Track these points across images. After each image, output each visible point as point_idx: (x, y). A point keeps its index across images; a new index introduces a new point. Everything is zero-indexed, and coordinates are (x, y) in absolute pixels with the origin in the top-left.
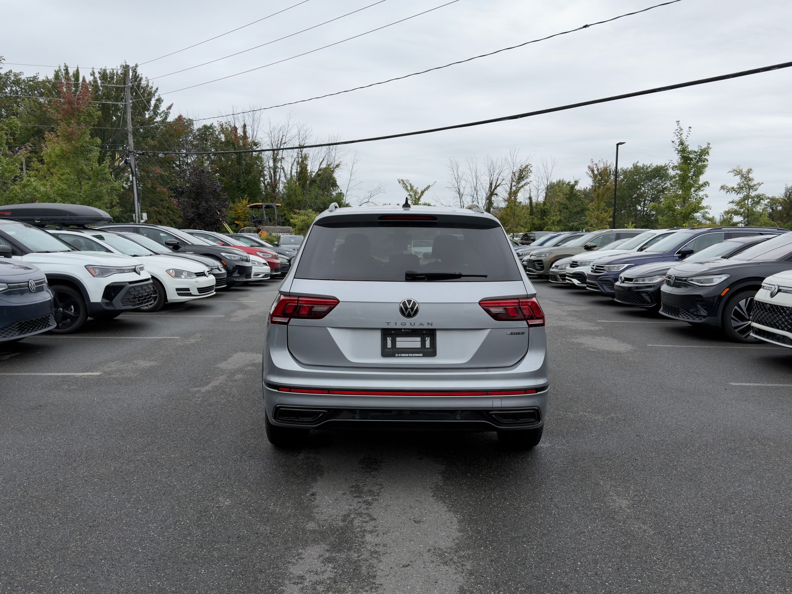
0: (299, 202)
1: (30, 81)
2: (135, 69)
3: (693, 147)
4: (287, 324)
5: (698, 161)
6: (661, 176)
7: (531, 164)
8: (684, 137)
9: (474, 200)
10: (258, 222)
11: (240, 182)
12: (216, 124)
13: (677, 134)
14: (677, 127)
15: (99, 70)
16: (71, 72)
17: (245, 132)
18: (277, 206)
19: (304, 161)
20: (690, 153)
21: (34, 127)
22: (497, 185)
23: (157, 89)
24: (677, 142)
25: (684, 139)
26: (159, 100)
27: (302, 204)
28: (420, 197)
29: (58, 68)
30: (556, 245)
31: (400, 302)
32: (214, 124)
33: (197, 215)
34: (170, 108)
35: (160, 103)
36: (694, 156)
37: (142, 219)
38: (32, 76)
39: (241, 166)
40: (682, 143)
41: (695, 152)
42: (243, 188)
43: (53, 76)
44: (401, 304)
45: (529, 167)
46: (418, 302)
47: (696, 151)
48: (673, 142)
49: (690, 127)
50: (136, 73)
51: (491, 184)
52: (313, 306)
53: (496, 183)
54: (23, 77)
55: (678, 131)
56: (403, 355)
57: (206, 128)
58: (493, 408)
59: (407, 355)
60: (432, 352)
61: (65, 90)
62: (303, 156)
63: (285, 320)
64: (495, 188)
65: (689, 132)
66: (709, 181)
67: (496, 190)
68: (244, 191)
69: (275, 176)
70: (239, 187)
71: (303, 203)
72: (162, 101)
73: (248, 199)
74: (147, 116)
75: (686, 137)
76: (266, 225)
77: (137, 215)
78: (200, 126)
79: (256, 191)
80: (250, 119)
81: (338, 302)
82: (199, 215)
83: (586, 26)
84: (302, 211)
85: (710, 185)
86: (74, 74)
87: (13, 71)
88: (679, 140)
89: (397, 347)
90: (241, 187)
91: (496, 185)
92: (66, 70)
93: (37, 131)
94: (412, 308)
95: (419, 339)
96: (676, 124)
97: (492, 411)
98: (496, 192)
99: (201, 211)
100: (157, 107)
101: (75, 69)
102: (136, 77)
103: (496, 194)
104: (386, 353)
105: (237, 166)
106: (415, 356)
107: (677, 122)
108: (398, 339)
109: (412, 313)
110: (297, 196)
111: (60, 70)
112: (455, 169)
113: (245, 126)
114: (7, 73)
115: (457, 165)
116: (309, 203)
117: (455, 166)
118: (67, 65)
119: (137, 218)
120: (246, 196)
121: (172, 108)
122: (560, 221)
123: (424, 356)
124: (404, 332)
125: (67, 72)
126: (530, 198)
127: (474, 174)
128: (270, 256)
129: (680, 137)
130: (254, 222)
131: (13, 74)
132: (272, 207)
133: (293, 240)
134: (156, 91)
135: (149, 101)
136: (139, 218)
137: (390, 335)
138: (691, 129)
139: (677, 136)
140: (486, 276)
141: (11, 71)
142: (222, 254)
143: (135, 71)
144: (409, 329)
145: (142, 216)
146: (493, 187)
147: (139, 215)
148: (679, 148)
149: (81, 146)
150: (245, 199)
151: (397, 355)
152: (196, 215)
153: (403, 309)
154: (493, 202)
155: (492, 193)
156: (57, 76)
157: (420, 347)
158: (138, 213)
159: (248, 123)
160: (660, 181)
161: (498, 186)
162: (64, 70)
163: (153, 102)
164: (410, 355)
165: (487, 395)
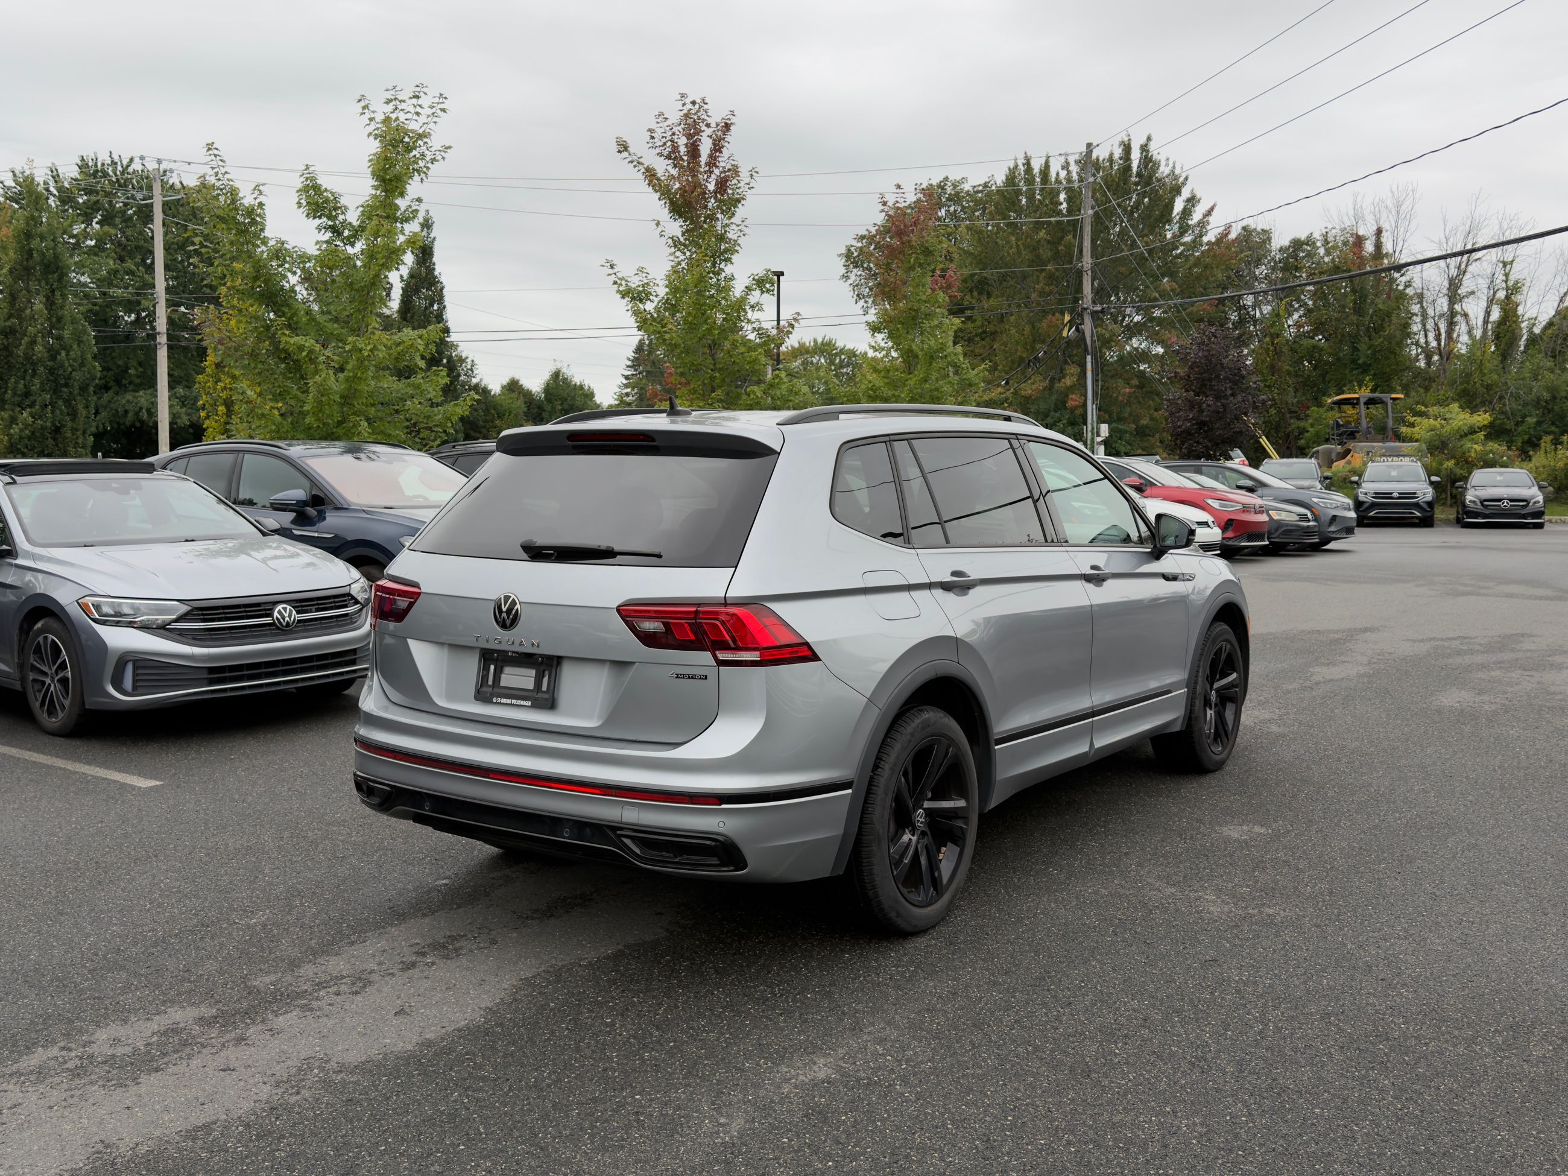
0: (1489, 387)
1: (978, 192)
2: (1146, 145)
10: (1348, 435)
11: (1358, 350)
12: (1317, 235)
15: (1077, 157)
16: (1037, 166)
17: (1378, 246)
18: (1392, 399)
19: (1513, 297)
21: (973, 275)
23: (1186, 179)
26: (1192, 201)
27: (1496, 393)
29: (1013, 162)
31: (491, 599)
32: (1314, 235)
33: (1197, 423)
34: (1209, 213)
35: (1193, 206)
37: (1098, 435)
38: (982, 182)
39: (1363, 317)
42: (1365, 362)
43: (1004, 178)
44: (496, 604)
46: (521, 600)
50: (1148, 151)
54: (967, 187)
56: (504, 701)
57: (1297, 244)
58: (622, 823)
59: (508, 701)
60: (550, 704)
61: (1024, 201)
62: (1510, 283)
68: (1365, 369)
69: (1449, 333)
70: (1354, 361)
71: (1498, 390)
72: (1199, 201)
73: (1371, 385)
74: (1169, 235)
76: (1367, 440)
77: (1090, 428)
78: (1286, 242)
79: (1393, 367)
80: (1390, 216)
82: (1202, 424)
84: (1434, 410)
86: (1041, 170)
87: (951, 178)
89: (502, 684)
90: (1360, 361)
92: (1028, 163)
93: (979, 281)
94: (509, 611)
95: (533, 672)
97: (621, 829)
99: (1205, 417)
100: (1186, 213)
101: (1043, 161)
102: (1147, 160)
104: (481, 694)
105: (1354, 318)
106: (521, 706)
108: (505, 671)
109: (508, 622)
110: (1485, 375)
111: (1016, 166)
113: (1379, 232)
114: (941, 182)
116: (1513, 389)
118: (1029, 155)
119: (1089, 434)
120: (1367, 378)
121: (1214, 213)
123: (533, 706)
124: (512, 656)
125: (1029, 169)
128: (1240, 507)
130: (1340, 435)
131: (949, 184)
132: (1381, 402)
133: (1394, 473)
134: (1184, 184)
135: (1170, 206)
136: (1093, 434)
137: (495, 661)
140: (659, 556)
141: (946, 179)
142: (1073, 503)
143: (1144, 148)
144: (517, 653)
145: (1098, 429)
147: (1093, 428)
149: (910, 309)
150: (1366, 385)
151: (495, 700)
152: (1194, 424)
153: (498, 612)
156: (1011, 178)
157: (531, 687)
158: (1092, 425)
159: (1385, 226)
162: (1024, 165)
163: (1179, 205)
164: (514, 702)
165: (612, 796)
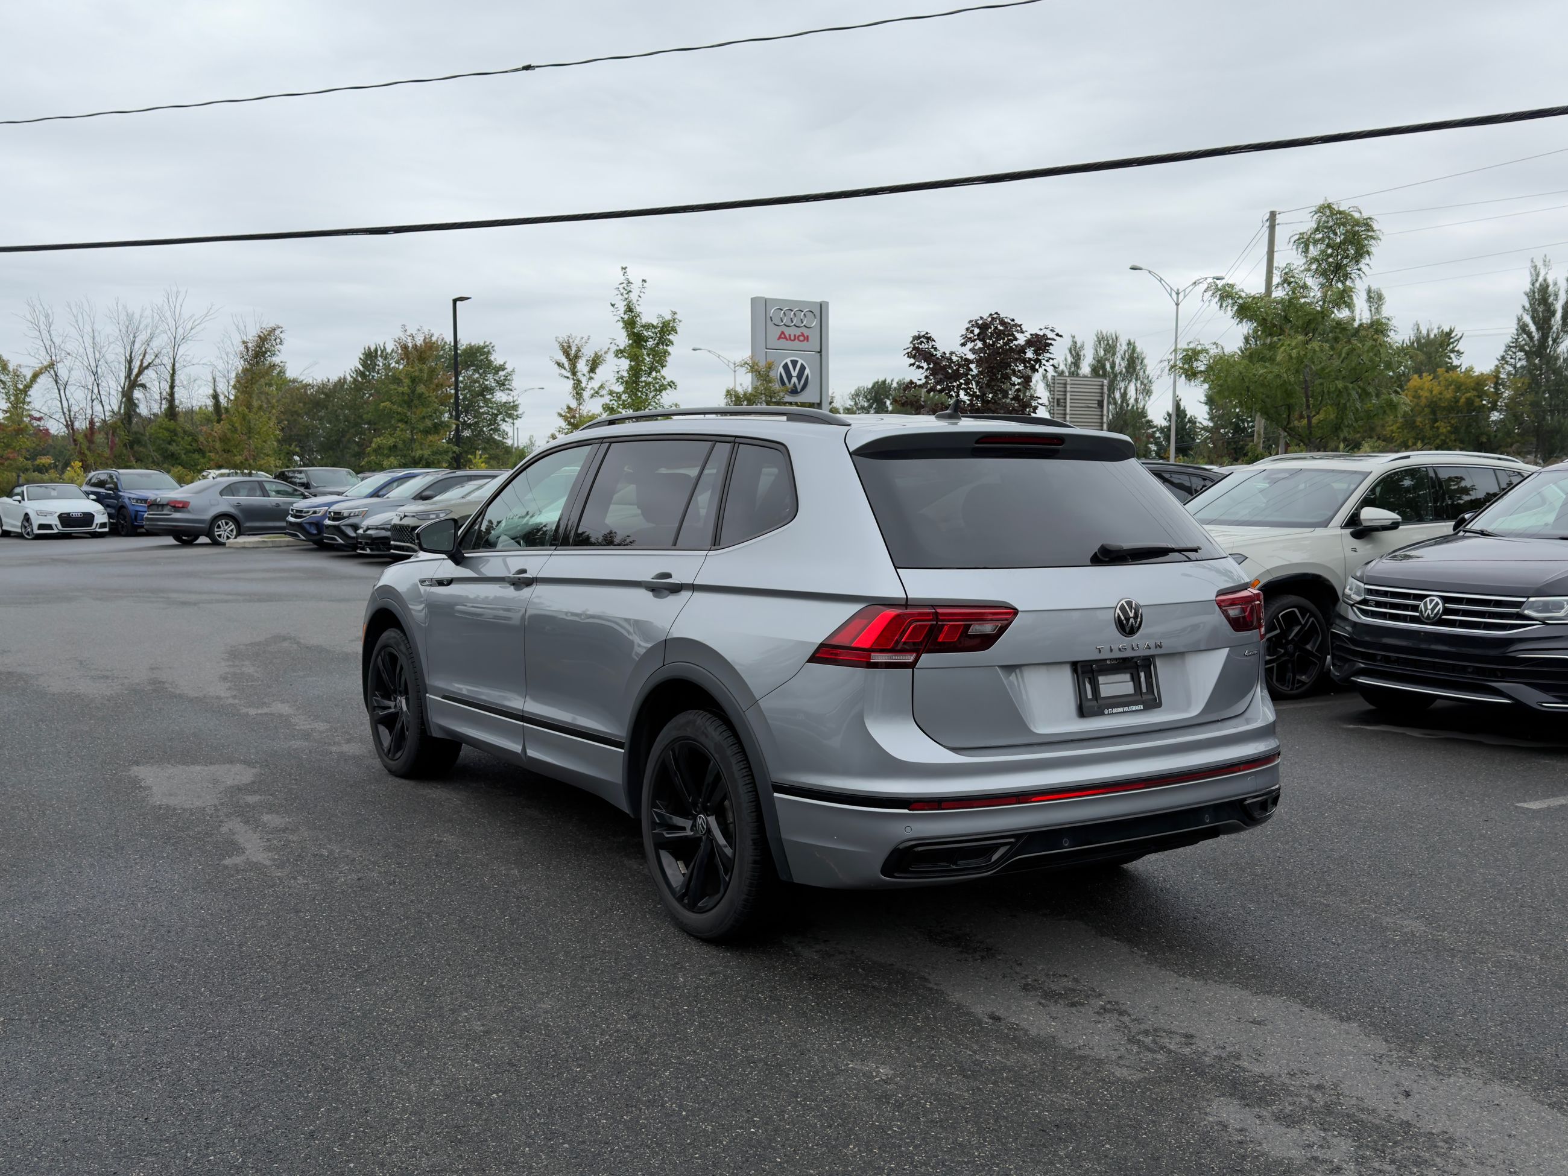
3: (649, 315)
4: (912, 665)
5: (658, 344)
6: (477, 366)
7: (280, 325)
8: (633, 297)
9: (94, 397)
13: (622, 291)
14: (622, 279)
20: (647, 326)
22: (145, 364)
24: (622, 306)
25: (634, 301)
28: (28, 387)
30: (421, 497)
31: (1115, 605)
36: (650, 333)
40: (629, 309)
41: (653, 326)
44: (1118, 611)
45: (277, 332)
47: (655, 324)
48: (613, 305)
49: (644, 281)
51: (130, 362)
52: (971, 625)
53: (142, 361)
55: (624, 285)
56: (1115, 710)
59: (1120, 710)
60: (1153, 703)
63: (909, 658)
64: (140, 373)
65: (643, 290)
66: (675, 381)
67: (141, 377)
75: (637, 297)
81: (1015, 612)
83: (527, 68)
85: (678, 388)
88: (625, 303)
89: (1103, 695)
91: (141, 365)
94: (1135, 618)
95: (1128, 677)
96: (622, 273)
98: (143, 379)
103: (143, 386)
104: (1083, 712)
106: (1133, 711)
107: (622, 268)
108: (1101, 679)
109: (1133, 628)
112: (43, 327)
115: (47, 316)
117: (42, 319)
122: (395, 446)
123: (1145, 708)
124: (1111, 664)
126: (215, 396)
127: (88, 341)
129: (626, 296)
137: (1087, 674)
138: (645, 284)
139: (622, 294)
140: (1197, 550)
144: (1117, 659)
146: (135, 371)
148: (626, 317)
151: (1106, 712)
153: (1123, 618)
154: (136, 401)
155: (133, 383)
157: (1132, 691)
160: (477, 375)
161: (147, 367)
164: (1126, 709)
165: (1240, 771)
